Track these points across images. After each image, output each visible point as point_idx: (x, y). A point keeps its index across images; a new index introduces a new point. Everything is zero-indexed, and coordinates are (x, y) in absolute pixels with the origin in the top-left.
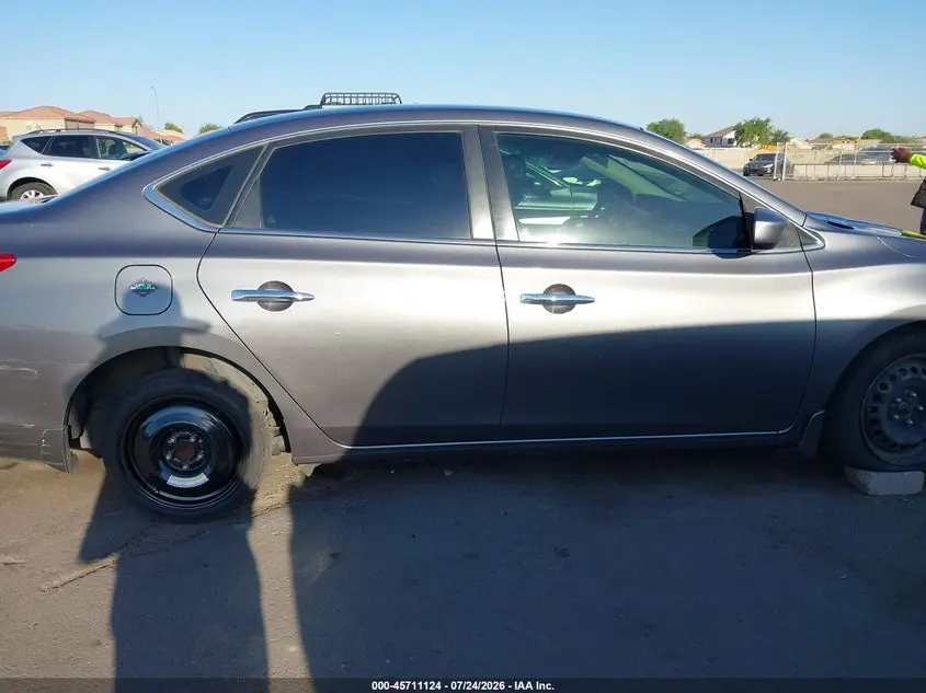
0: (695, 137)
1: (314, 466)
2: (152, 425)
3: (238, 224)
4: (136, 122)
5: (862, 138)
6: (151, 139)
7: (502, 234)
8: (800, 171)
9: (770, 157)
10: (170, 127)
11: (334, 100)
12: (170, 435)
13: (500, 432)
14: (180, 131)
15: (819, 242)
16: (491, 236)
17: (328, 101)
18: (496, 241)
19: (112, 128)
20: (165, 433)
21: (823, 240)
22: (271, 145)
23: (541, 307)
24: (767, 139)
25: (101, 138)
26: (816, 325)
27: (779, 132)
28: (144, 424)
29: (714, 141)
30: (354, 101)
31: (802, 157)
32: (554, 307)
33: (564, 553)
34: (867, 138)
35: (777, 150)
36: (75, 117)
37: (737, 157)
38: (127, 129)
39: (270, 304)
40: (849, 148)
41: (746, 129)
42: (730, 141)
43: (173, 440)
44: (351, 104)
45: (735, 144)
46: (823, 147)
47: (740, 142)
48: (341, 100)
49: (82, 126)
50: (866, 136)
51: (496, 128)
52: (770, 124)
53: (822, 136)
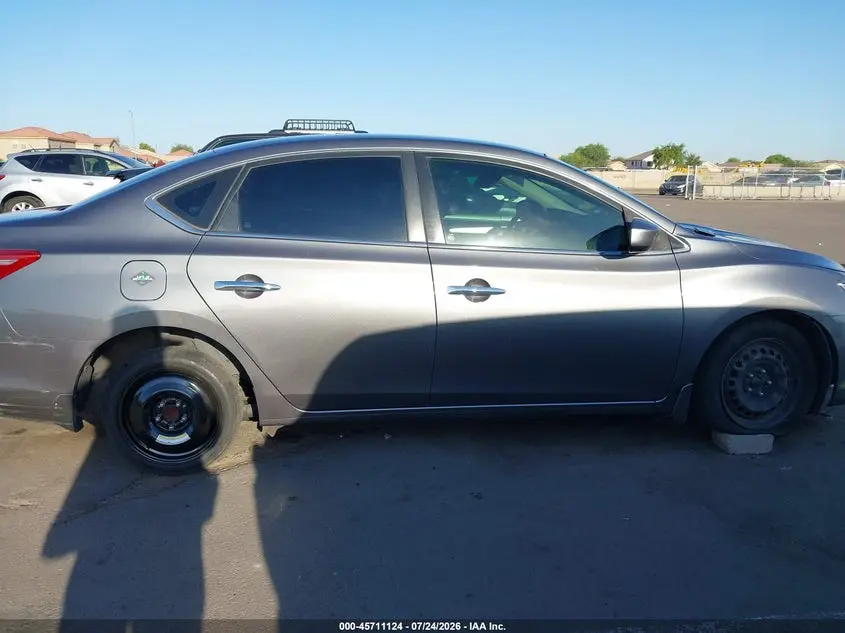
0: (619, 160)
1: (276, 428)
2: (144, 393)
3: (220, 229)
4: (114, 142)
5: (766, 163)
6: (130, 157)
7: (433, 238)
8: (708, 191)
9: (682, 179)
10: (144, 147)
11: (295, 126)
12: (159, 401)
13: (430, 399)
14: (153, 151)
15: (686, 246)
16: (424, 240)
17: (290, 126)
18: (427, 243)
19: (92, 148)
20: (156, 399)
21: (689, 246)
22: (248, 165)
23: (462, 297)
24: (681, 161)
25: (86, 156)
26: (683, 312)
27: (692, 156)
28: (138, 393)
29: (634, 164)
30: (313, 126)
31: (711, 178)
32: (473, 297)
33: (479, 496)
34: (770, 162)
35: (688, 172)
36: (56, 137)
37: (655, 178)
38: (105, 148)
39: (245, 293)
40: (753, 171)
41: (663, 153)
42: (649, 164)
43: (162, 405)
44: (310, 129)
45: (654, 166)
46: (731, 170)
47: (658, 165)
48: (301, 126)
49: (64, 145)
50: (769, 161)
51: (429, 154)
52: (684, 149)
53: (731, 161)
